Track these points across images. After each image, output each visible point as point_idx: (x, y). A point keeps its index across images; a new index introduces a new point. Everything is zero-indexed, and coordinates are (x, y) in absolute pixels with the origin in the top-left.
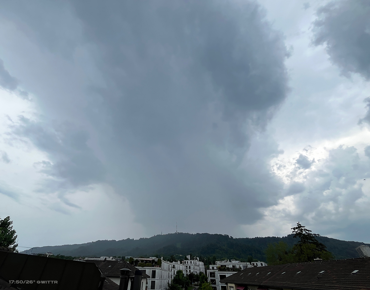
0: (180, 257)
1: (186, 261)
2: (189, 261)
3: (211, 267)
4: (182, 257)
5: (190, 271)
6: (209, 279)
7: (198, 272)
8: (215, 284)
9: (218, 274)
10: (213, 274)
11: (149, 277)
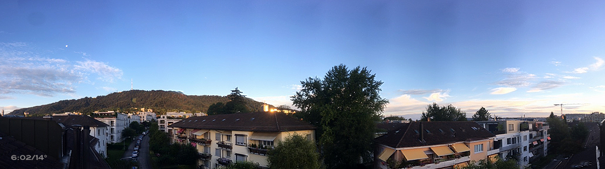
0: (135, 110)
1: (141, 113)
2: (143, 113)
3: (162, 117)
4: (137, 110)
5: (143, 120)
6: (159, 124)
7: (150, 120)
8: (164, 128)
9: (167, 121)
10: (162, 122)
11: (109, 126)
